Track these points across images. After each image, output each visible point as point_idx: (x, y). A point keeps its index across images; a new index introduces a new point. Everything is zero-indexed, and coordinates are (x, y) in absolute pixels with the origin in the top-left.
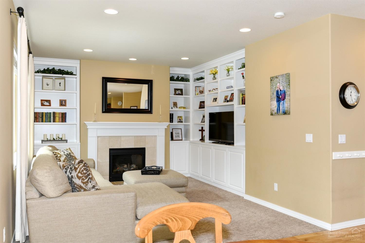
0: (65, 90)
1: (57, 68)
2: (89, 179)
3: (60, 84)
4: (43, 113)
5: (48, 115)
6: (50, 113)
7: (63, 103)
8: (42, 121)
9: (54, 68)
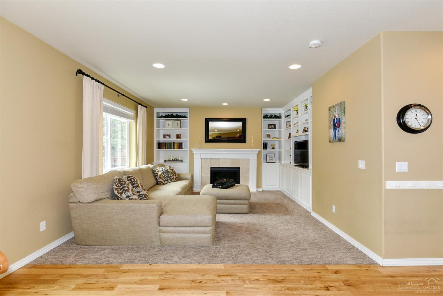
0: (180, 128)
1: (175, 114)
2: (123, 191)
3: (177, 124)
4: (166, 143)
5: (169, 144)
6: (171, 143)
7: (179, 136)
8: (166, 148)
9: (172, 114)
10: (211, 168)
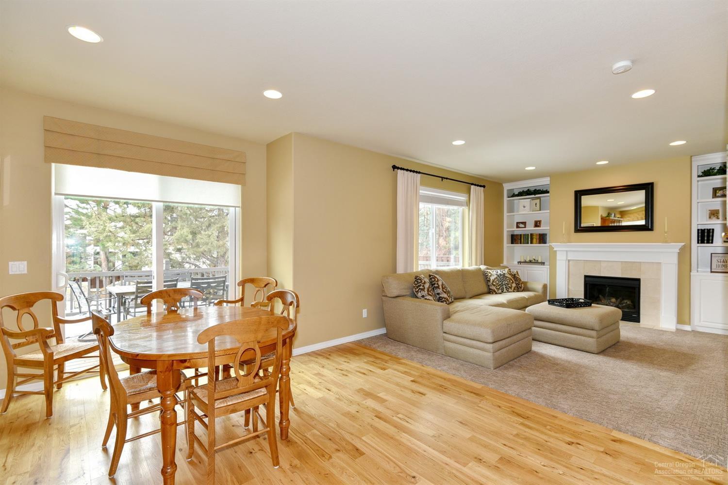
0: (540, 210)
1: (532, 189)
3: (536, 204)
4: (521, 235)
5: (526, 236)
6: (528, 235)
7: (537, 224)
8: (521, 243)
9: (529, 190)
10: (586, 277)
